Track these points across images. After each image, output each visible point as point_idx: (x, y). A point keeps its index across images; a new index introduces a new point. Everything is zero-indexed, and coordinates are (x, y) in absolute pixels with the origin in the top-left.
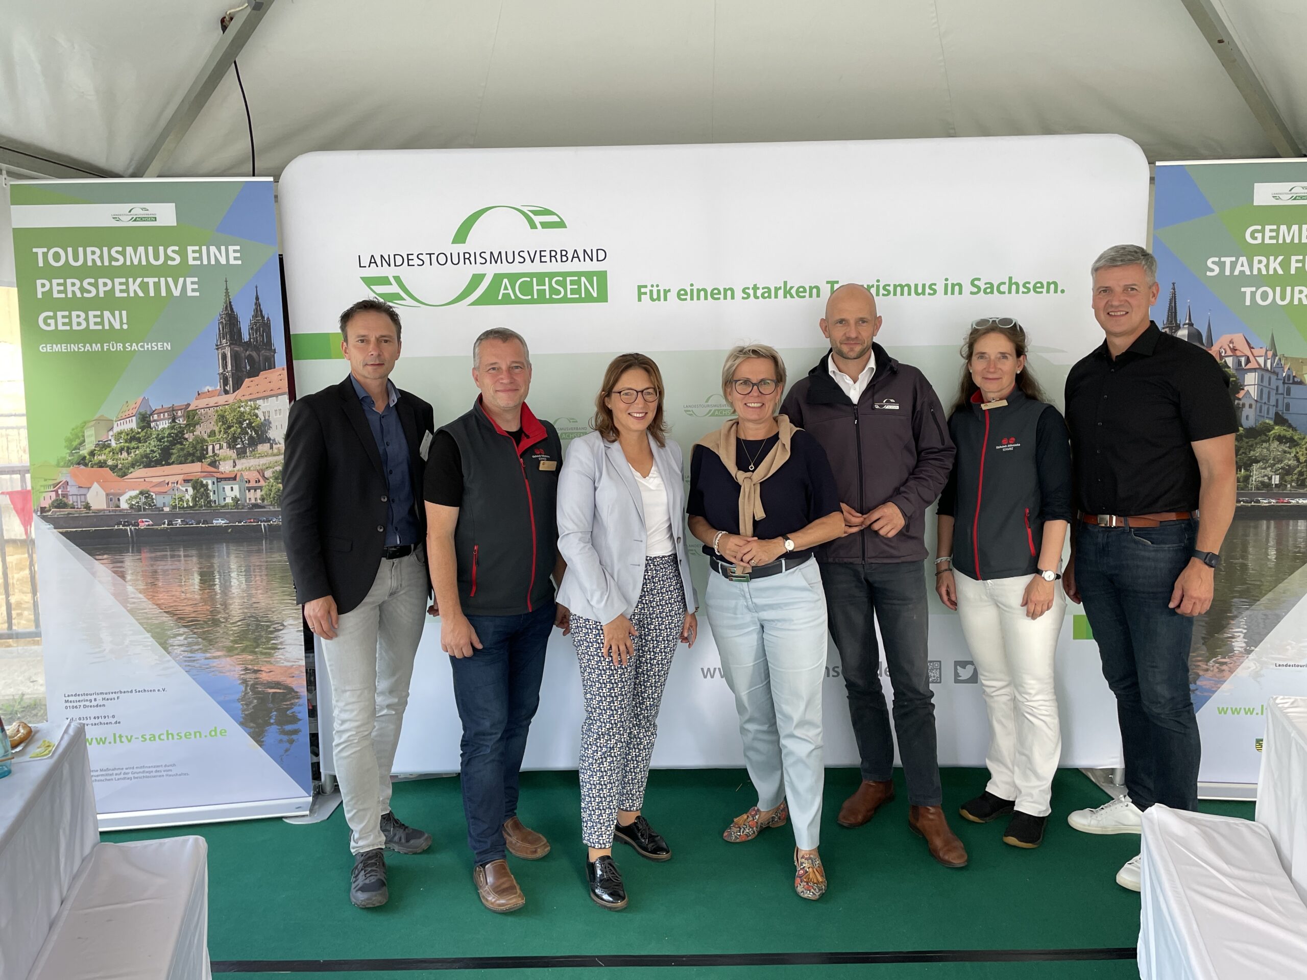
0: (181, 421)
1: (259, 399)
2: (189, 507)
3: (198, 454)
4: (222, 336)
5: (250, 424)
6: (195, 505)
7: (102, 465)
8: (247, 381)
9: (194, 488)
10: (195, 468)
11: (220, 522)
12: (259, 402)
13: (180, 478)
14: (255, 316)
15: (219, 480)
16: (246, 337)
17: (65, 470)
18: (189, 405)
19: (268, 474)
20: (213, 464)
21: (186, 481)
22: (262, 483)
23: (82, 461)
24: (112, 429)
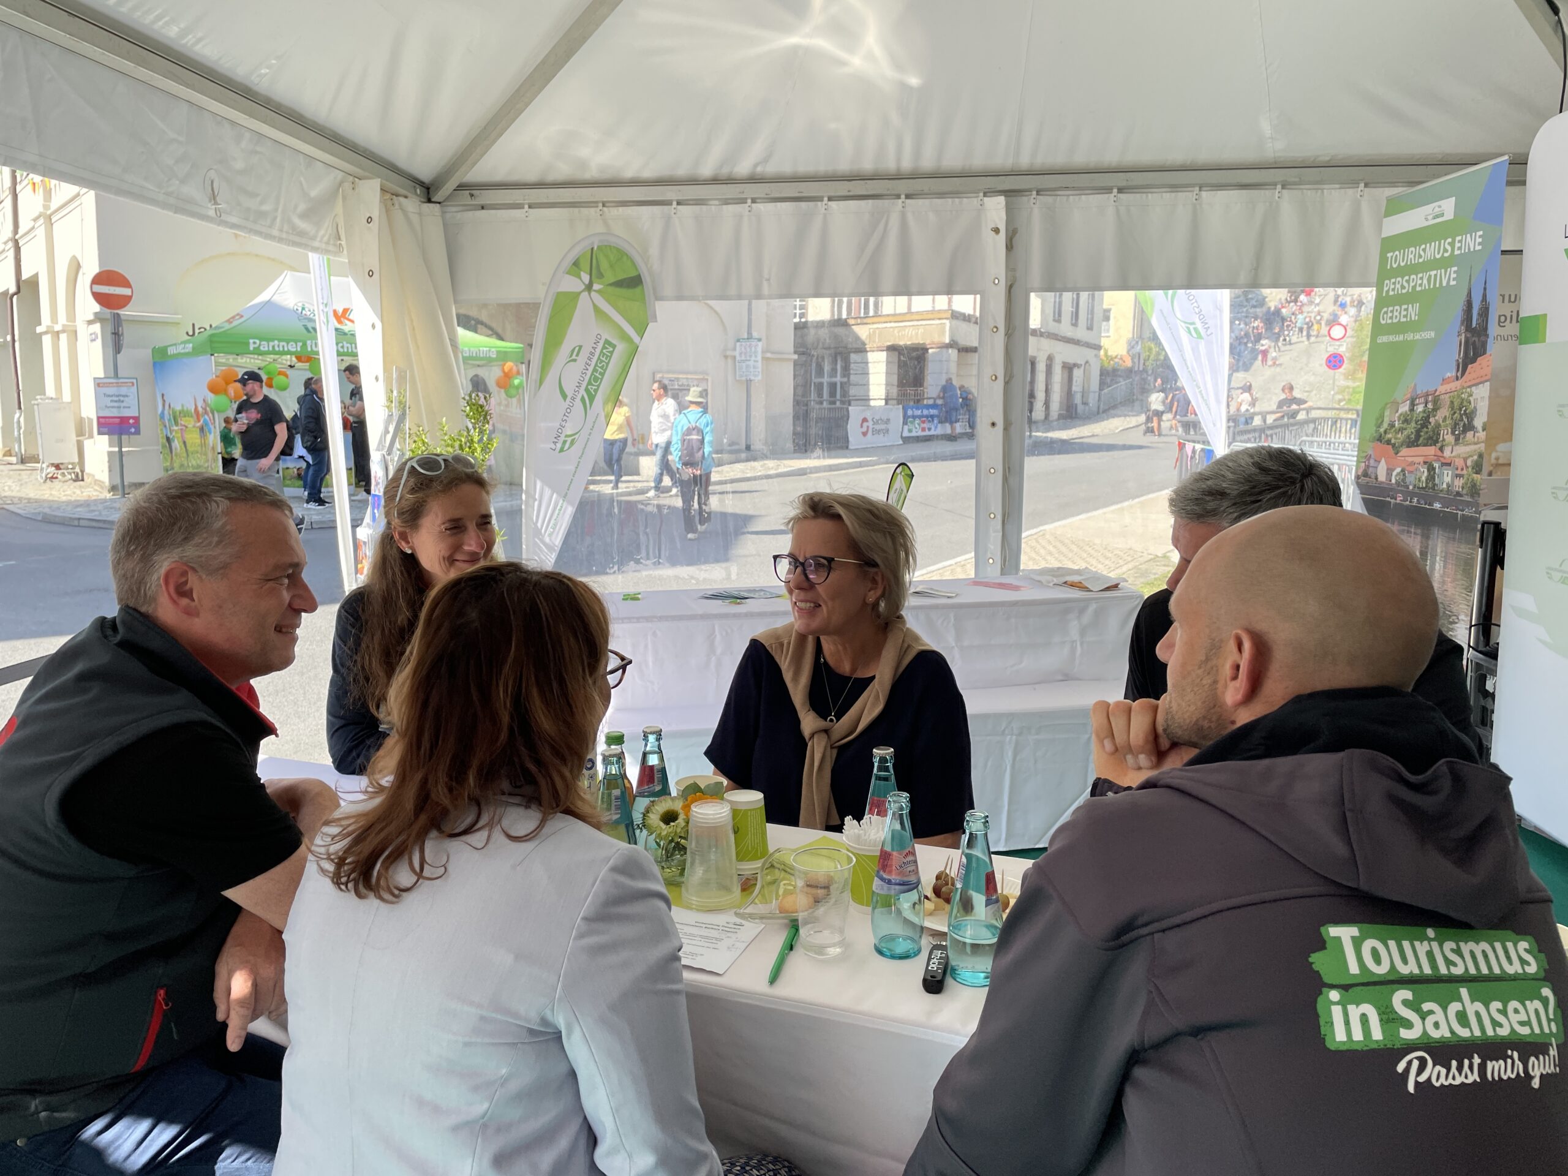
0: (1430, 406)
1: (1473, 385)
2: (1422, 488)
3: (1433, 440)
4: (1462, 324)
5: (1465, 411)
6: (1426, 486)
7: (1388, 442)
8: (1470, 366)
9: (1428, 470)
10: (1431, 450)
11: (1437, 506)
12: (1474, 389)
13: (1421, 459)
14: (1482, 301)
15: (1444, 464)
16: (1474, 325)
17: (1371, 444)
18: (1436, 390)
19: (1469, 463)
20: (1441, 449)
21: (1425, 463)
22: (1465, 472)
23: (1380, 439)
24: (1397, 411)
